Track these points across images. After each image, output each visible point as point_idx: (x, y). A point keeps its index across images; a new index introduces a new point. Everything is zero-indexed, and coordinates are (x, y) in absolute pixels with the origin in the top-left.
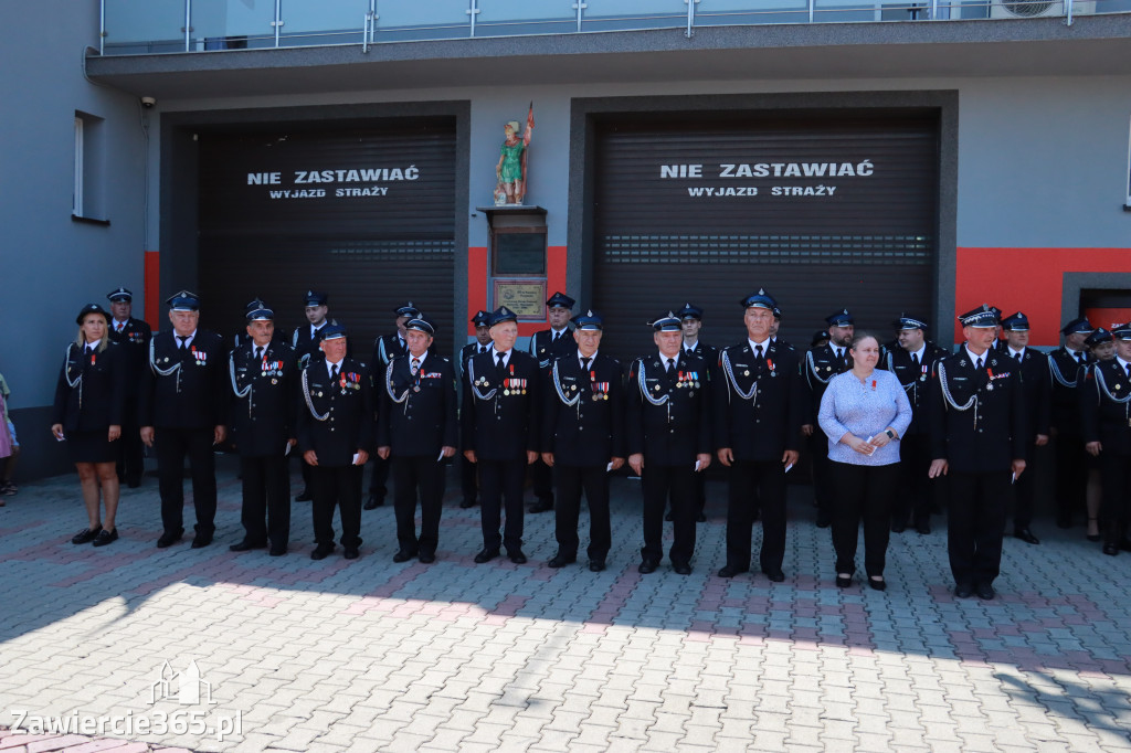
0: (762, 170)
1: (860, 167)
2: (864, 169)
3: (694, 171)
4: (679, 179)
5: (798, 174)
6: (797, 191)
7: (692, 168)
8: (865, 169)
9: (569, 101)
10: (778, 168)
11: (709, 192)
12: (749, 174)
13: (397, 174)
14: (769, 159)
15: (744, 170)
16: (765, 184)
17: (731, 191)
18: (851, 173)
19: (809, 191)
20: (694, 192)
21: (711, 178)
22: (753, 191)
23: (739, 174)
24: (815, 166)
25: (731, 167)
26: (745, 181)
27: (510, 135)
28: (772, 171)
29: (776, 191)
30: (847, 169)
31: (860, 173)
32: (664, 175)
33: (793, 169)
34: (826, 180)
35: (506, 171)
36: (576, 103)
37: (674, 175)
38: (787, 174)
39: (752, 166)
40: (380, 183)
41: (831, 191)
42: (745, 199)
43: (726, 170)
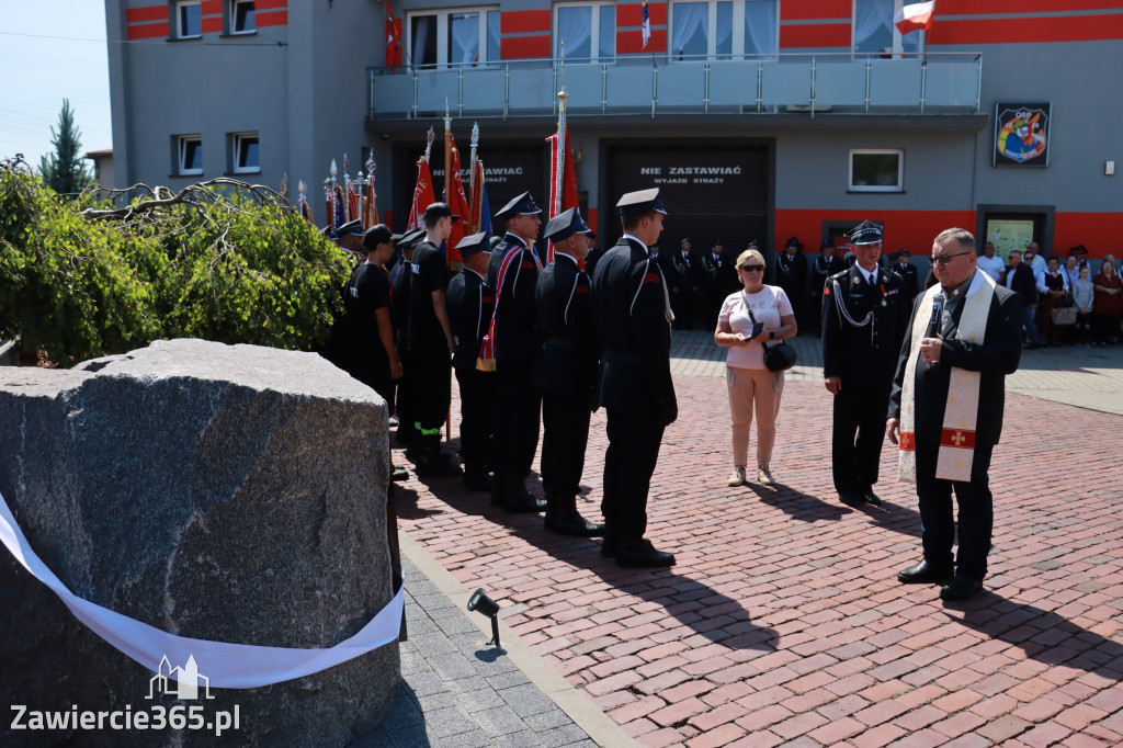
0: (689, 171)
1: (734, 170)
2: (737, 170)
3: (657, 171)
4: (650, 175)
5: (706, 173)
6: (705, 181)
10: (696, 169)
11: (664, 181)
12: (683, 173)
13: (511, 171)
14: (693, 165)
15: (681, 171)
16: (690, 177)
17: (674, 181)
18: (731, 173)
19: (711, 181)
21: (665, 174)
22: (685, 181)
23: (678, 173)
24: (714, 169)
25: (674, 169)
26: (681, 176)
28: (694, 171)
29: (696, 181)
30: (728, 170)
31: (735, 172)
32: (642, 173)
33: (703, 171)
34: (719, 176)
36: (602, 141)
37: (648, 172)
38: (701, 173)
39: (684, 169)
40: (503, 175)
41: (721, 181)
42: (681, 184)
43: (673, 171)
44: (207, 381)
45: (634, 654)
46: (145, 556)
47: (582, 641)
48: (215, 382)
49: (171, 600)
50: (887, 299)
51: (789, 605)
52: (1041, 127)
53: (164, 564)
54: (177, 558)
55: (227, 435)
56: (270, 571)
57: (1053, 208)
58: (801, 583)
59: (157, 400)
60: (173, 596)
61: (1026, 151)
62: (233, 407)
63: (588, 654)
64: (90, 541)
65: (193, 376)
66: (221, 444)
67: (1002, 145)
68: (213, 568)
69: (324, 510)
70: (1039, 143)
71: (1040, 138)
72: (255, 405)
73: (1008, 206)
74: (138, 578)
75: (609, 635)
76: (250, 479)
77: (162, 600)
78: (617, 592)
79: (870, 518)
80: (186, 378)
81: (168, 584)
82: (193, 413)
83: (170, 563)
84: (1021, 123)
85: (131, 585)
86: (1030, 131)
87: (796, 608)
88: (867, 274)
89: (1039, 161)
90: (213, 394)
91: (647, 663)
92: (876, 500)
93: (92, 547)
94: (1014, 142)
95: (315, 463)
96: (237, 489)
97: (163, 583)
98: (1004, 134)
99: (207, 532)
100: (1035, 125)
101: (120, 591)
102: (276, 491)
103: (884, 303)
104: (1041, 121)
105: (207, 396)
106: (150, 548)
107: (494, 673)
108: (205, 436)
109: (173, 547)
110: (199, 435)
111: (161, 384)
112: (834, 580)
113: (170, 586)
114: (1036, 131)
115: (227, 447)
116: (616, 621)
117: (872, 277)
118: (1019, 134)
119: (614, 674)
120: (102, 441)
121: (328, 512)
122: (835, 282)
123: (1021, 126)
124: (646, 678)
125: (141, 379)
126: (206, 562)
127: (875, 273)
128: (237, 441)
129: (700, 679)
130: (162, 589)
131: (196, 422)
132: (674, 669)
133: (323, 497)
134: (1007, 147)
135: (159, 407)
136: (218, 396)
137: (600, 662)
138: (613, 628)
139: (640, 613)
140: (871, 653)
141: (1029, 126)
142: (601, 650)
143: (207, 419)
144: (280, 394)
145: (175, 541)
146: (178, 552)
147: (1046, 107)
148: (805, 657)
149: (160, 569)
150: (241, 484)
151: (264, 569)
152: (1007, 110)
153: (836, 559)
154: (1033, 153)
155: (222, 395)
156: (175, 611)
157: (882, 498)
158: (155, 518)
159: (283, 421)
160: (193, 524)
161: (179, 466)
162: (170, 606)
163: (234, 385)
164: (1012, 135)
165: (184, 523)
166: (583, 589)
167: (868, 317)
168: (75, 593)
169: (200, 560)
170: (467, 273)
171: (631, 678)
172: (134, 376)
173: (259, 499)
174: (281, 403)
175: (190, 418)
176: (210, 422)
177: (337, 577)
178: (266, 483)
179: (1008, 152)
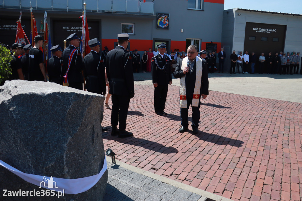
0: (77, 28)
1: (90, 28)
3: (67, 28)
7: (67, 27)
10: (79, 28)
11: (70, 31)
12: (75, 28)
14: (78, 26)
15: (74, 28)
16: (77, 30)
17: (73, 31)
20: (68, 31)
21: (70, 29)
25: (73, 27)
26: (75, 29)
27: (42, 23)
28: (78, 28)
29: (79, 31)
32: (63, 28)
35: (41, 28)
37: (65, 28)
39: (75, 27)
43: (72, 28)
44: (67, 93)
45: (145, 160)
46: (54, 155)
47: (129, 159)
48: (70, 93)
49: (67, 168)
50: (168, 62)
51: (170, 141)
52: (167, 20)
53: (63, 156)
54: (66, 154)
55: (75, 110)
56: (86, 153)
57: (170, 39)
58: (167, 136)
59: (48, 101)
60: (67, 166)
61: (164, 25)
62: (77, 101)
63: (134, 162)
64: (30, 153)
65: (61, 91)
66: (73, 114)
67: (158, 24)
68: (75, 155)
69: (94, 131)
70: (167, 23)
71: (167, 22)
72: (83, 100)
73: (160, 39)
74: (53, 163)
75: (134, 156)
76: (81, 124)
77: (63, 169)
78: (126, 145)
79: (168, 118)
80: (59, 93)
81: (65, 163)
82: (63, 104)
83: (65, 156)
84: (163, 18)
85: (51, 166)
86: (165, 20)
87: (171, 142)
88: (162, 56)
89: (167, 28)
90: (70, 97)
91: (151, 161)
92: (166, 114)
93: (31, 155)
94: (161, 23)
95: (93, 117)
96: (79, 128)
97: (63, 163)
98: (159, 21)
99: (72, 143)
100: (166, 19)
101: (46, 169)
102: (86, 127)
103: (167, 64)
105: (68, 98)
106: (55, 152)
107: (122, 172)
108: (69, 112)
109: (65, 150)
110: (67, 111)
111: (49, 95)
112: (174, 134)
113: (66, 163)
114: (166, 20)
115: (75, 114)
116: (133, 152)
117: (164, 57)
118: (162, 21)
119: (145, 166)
120: (27, 117)
121: (95, 132)
122: (155, 58)
123: (163, 19)
124: (154, 165)
125: (40, 94)
126: (73, 153)
127: (164, 56)
128: (78, 112)
129: (166, 163)
130: (63, 165)
131: (65, 107)
132: (158, 161)
133: (94, 126)
134: (160, 24)
135: (49, 103)
136: (72, 97)
137: (139, 163)
138: (134, 154)
139: (137, 149)
140: (197, 149)
141: (165, 19)
142: (136, 160)
143: (69, 106)
144: (89, 95)
145: (65, 148)
146: (66, 152)
147: (168, 15)
148: (184, 153)
149: (61, 159)
150: (79, 126)
151: (85, 153)
152: (160, 15)
153: (169, 129)
154: (166, 26)
155: (73, 97)
156: (68, 171)
157: (166, 113)
158: (55, 142)
159: (89, 104)
160: (69, 142)
161: (60, 122)
162: (66, 170)
163: (76, 93)
164: (161, 21)
165: (66, 142)
166: (116, 145)
167: (164, 67)
168: (25, 173)
169: (72, 153)
170: (54, 57)
171: (150, 166)
172: (36, 93)
173: (83, 130)
174: (89, 98)
175: (62, 106)
176: (70, 107)
177: (97, 151)
178: (85, 125)
179: (160, 25)
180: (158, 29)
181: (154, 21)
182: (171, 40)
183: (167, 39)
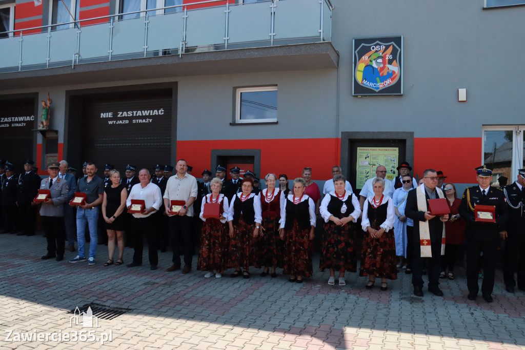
0: (130, 114)
1: (160, 111)
3: (110, 115)
4: (106, 118)
5: (141, 115)
6: (140, 121)
7: (110, 113)
8: (162, 112)
9: (65, 91)
10: (135, 112)
11: (115, 122)
12: (126, 115)
13: (28, 118)
14: (133, 109)
15: (125, 114)
16: (130, 119)
17: (121, 122)
18: (157, 114)
19: (144, 121)
20: (110, 123)
21: (115, 118)
22: (127, 122)
23: (123, 116)
24: (146, 111)
25: (121, 113)
26: (125, 118)
27: (43, 104)
28: (133, 114)
29: (134, 121)
30: (156, 112)
31: (160, 114)
32: (102, 117)
33: (139, 113)
34: (149, 117)
35: (43, 117)
36: (67, 93)
37: (104, 117)
38: (138, 115)
39: (127, 112)
40: (24, 122)
41: (151, 120)
42: (125, 125)
52: (394, 58)
57: (412, 133)
61: (382, 81)
67: (359, 77)
70: (394, 72)
71: (394, 68)
73: (369, 133)
84: (376, 55)
86: (384, 63)
89: (394, 90)
94: (370, 72)
98: (361, 66)
100: (389, 56)
104: (394, 53)
114: (390, 62)
118: (375, 65)
123: (375, 58)
134: (364, 78)
141: (383, 58)
147: (398, 40)
152: (363, 46)
154: (388, 83)
164: (368, 67)
179: (365, 82)
180: (359, 96)
181: (343, 69)
182: (416, 136)
183: (398, 133)
